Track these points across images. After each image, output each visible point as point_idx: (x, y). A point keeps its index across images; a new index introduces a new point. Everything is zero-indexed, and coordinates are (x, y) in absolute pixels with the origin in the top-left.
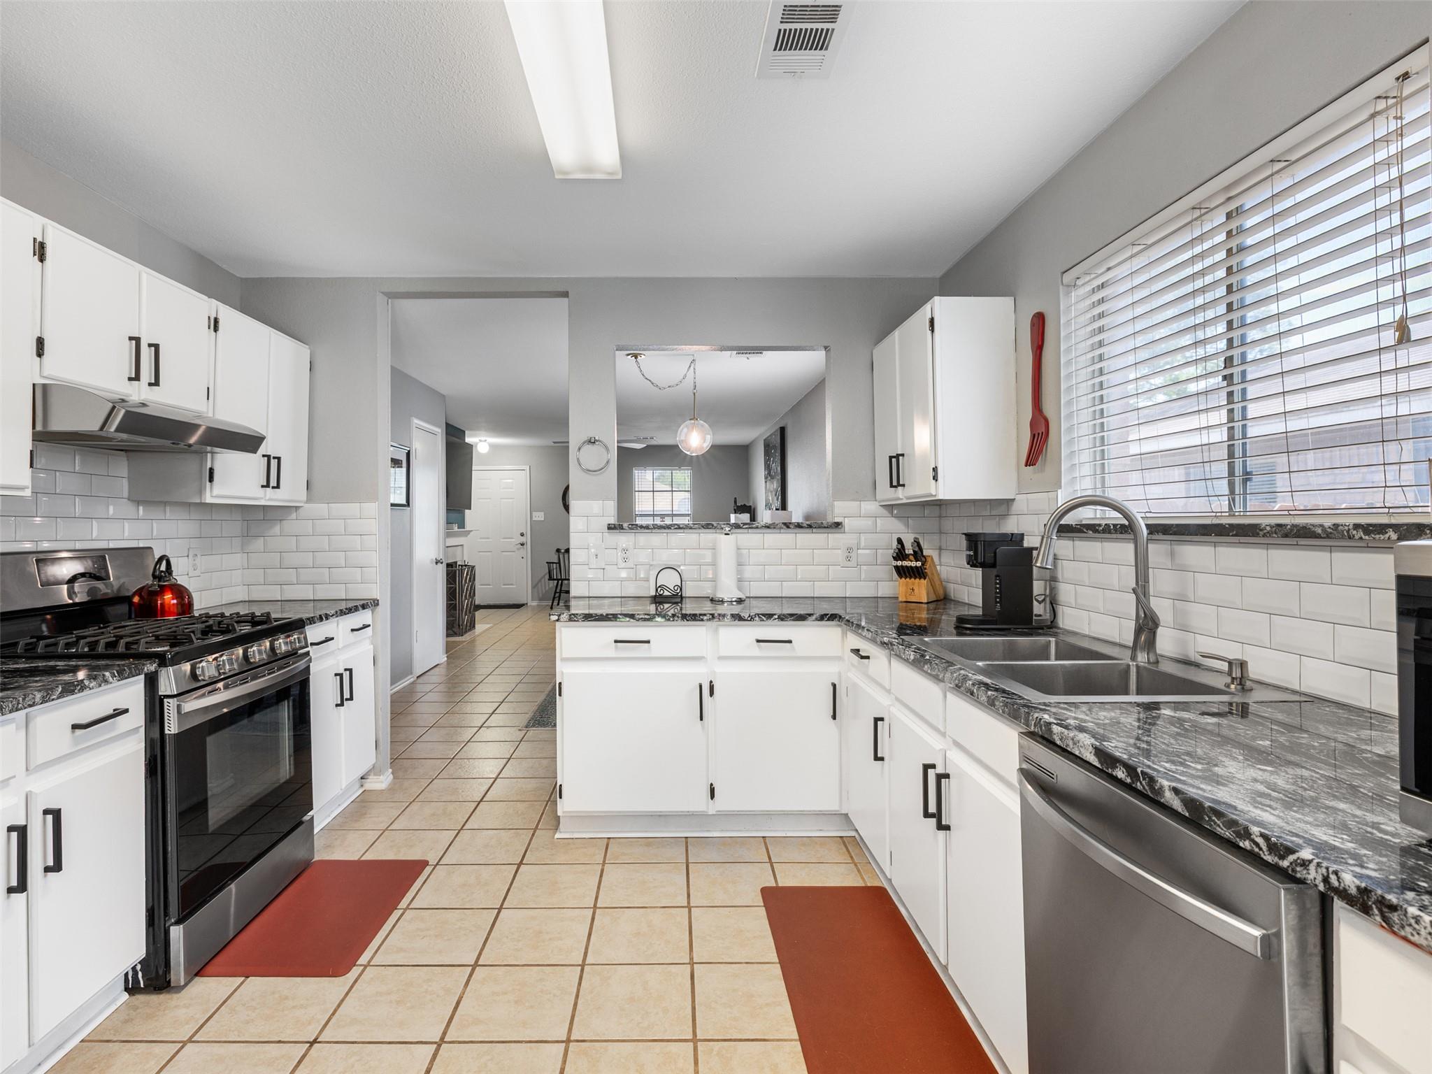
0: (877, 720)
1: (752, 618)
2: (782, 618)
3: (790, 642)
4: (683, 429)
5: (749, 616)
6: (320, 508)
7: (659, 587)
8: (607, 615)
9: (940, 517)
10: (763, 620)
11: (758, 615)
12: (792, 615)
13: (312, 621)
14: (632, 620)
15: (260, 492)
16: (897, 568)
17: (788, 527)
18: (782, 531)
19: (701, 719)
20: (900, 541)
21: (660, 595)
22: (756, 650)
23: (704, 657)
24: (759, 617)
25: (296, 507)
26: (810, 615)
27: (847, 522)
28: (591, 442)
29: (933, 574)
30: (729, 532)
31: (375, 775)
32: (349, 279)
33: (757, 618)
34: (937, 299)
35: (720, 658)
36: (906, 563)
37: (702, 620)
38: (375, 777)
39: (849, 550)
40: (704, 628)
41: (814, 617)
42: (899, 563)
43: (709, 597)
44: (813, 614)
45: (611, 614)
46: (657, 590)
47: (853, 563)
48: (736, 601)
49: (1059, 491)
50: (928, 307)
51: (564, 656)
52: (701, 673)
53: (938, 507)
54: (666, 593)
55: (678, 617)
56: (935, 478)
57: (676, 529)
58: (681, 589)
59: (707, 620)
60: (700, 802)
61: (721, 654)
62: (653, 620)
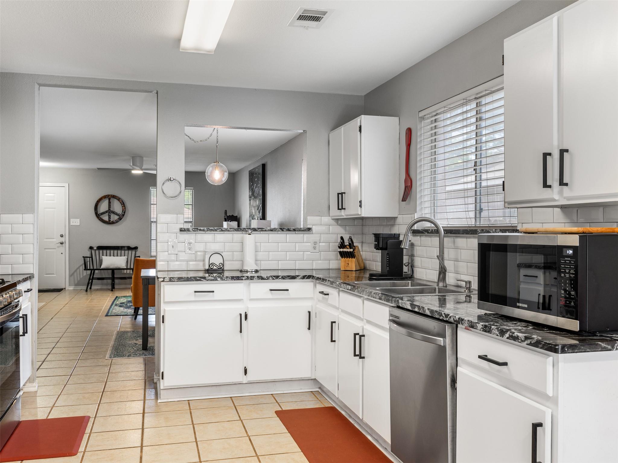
0: (332, 323)
1: (268, 278)
2: (283, 278)
3: (287, 290)
4: (209, 168)
5: (267, 277)
7: (211, 264)
8: (191, 277)
9: (362, 225)
10: (274, 279)
11: (271, 276)
12: (288, 276)
13: (19, 282)
14: (204, 280)
16: (340, 252)
17: (283, 230)
18: (279, 232)
19: (241, 332)
20: (342, 238)
21: (211, 269)
22: (270, 295)
23: (242, 299)
24: (272, 277)
26: (298, 276)
27: (314, 229)
28: (170, 180)
29: (358, 255)
30: (251, 233)
33: (271, 278)
34: (363, 116)
35: (251, 300)
36: (345, 250)
37: (242, 279)
38: (31, 384)
39: (315, 243)
40: (243, 284)
41: (300, 277)
42: (342, 250)
43: (239, 270)
44: (299, 276)
45: (193, 277)
46: (209, 266)
47: (317, 250)
48: (254, 271)
49: (416, 214)
50: (358, 119)
51: (166, 300)
52: (241, 308)
53: (361, 220)
54: (215, 268)
55: (229, 278)
56: (360, 206)
57: (220, 231)
58: (223, 265)
59: (245, 279)
60: (240, 377)
61: (251, 298)
62: (217, 280)
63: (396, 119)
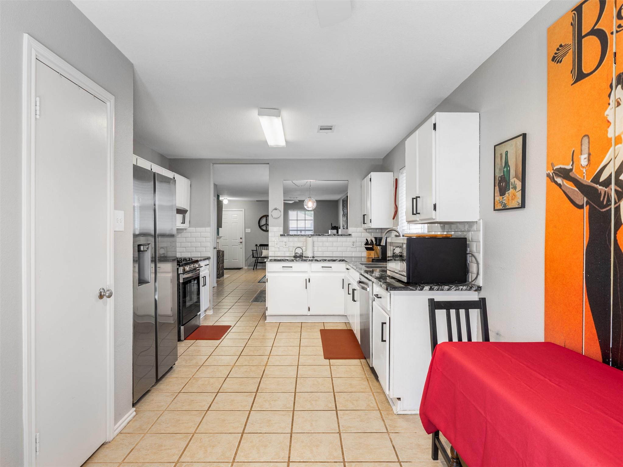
0: (349, 284)
1: (320, 261)
2: (329, 261)
3: (331, 267)
4: (306, 201)
6: (192, 229)
7: (296, 253)
9: (381, 232)
10: (324, 261)
12: (332, 260)
13: (201, 260)
14: (287, 261)
15: (181, 225)
16: (365, 247)
17: (335, 235)
18: (333, 237)
19: (306, 288)
20: (367, 240)
21: (296, 255)
22: (322, 269)
23: (307, 272)
25: (185, 229)
26: (337, 260)
27: (353, 234)
28: (276, 209)
29: (376, 249)
30: (310, 237)
32: (202, 159)
33: (322, 261)
34: (372, 173)
35: (312, 272)
36: (368, 246)
37: (307, 261)
38: (209, 311)
39: (354, 242)
40: (307, 264)
41: (338, 261)
42: (366, 246)
45: (282, 260)
47: (355, 246)
49: (398, 226)
50: (370, 175)
51: (268, 271)
52: (306, 276)
53: (381, 230)
54: (298, 255)
55: (300, 260)
56: (371, 222)
57: (301, 236)
58: (302, 254)
60: (306, 312)
61: (312, 271)
62: (294, 261)
63: (392, 173)
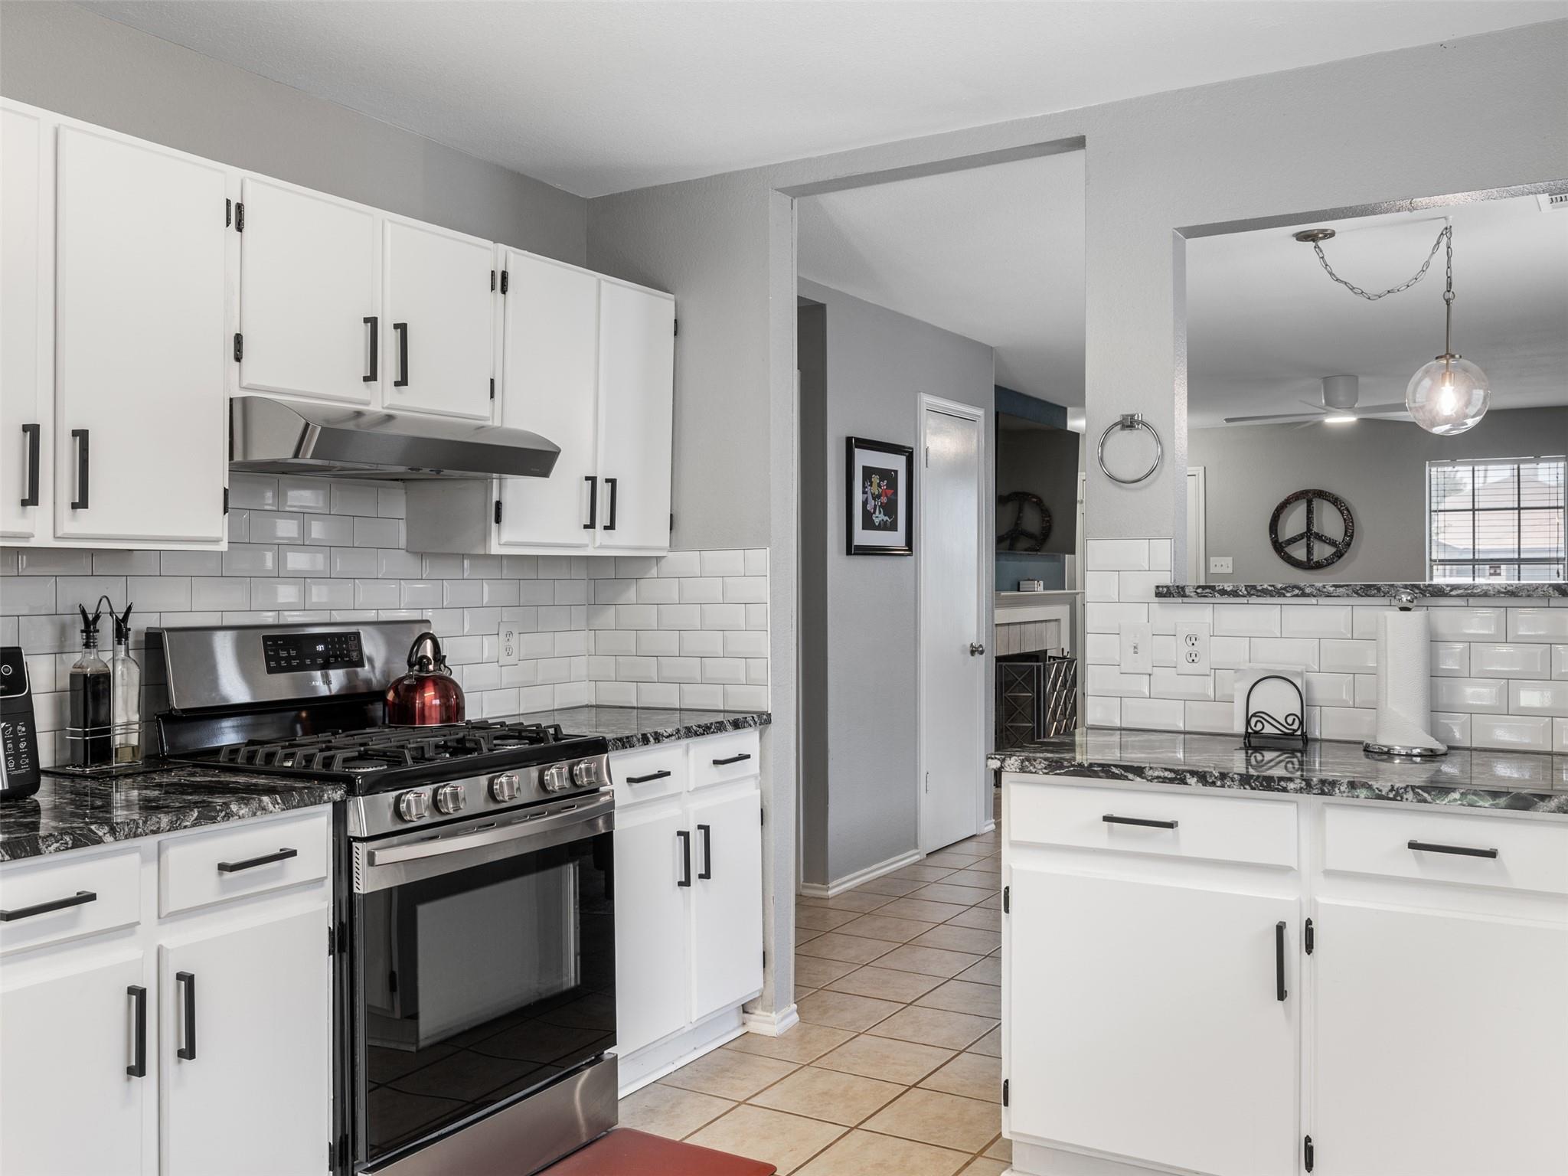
1: (1399, 795)
2: (1475, 797)
3: (1492, 854)
4: (1421, 380)
5: (1392, 789)
6: (685, 560)
7: (1254, 715)
8: (1091, 765)
10: (1425, 801)
11: (1413, 788)
12: (1498, 794)
13: (625, 743)
14: (1139, 779)
15: (585, 536)
19: (1282, 995)
21: (1256, 732)
22: (1411, 865)
23: (1290, 869)
24: (1415, 793)
25: (657, 557)
28: (1128, 423)
30: (1409, 605)
31: (764, 1009)
33: (1410, 795)
35: (1329, 873)
37: (1285, 790)
38: (765, 1013)
40: (1292, 806)
41: (1553, 803)
43: (1361, 743)
44: (1550, 796)
45: (1099, 765)
46: (1248, 722)
48: (1419, 755)
51: (1014, 838)
52: (1285, 902)
54: (1269, 729)
55: (1233, 780)
57: (1297, 596)
58: (1301, 723)
59: (1296, 791)
61: (1331, 865)
62: (1183, 782)
